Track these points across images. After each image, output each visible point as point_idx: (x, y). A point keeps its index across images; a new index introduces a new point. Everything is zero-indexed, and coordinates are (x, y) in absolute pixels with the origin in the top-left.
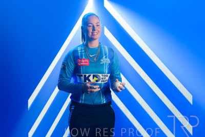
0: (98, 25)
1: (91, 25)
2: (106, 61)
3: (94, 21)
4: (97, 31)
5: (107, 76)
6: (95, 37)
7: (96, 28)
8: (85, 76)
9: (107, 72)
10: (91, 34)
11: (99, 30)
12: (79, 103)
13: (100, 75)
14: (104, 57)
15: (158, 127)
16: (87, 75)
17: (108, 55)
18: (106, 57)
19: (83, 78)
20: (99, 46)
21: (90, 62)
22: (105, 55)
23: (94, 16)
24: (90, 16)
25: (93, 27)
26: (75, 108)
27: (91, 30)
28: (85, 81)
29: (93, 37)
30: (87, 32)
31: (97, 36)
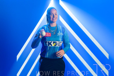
0: (56, 14)
1: (52, 14)
2: (60, 34)
3: (54, 12)
4: (55, 18)
5: (61, 42)
6: (54, 21)
7: (55, 16)
8: (49, 42)
9: (61, 40)
10: (52, 19)
11: (57, 17)
12: (45, 58)
13: (57, 42)
14: (59, 32)
15: (88, 70)
16: (50, 42)
17: (61, 30)
18: (60, 32)
19: (47, 43)
20: (57, 26)
21: (52, 35)
22: (60, 30)
23: (54, 9)
24: (51, 9)
25: (53, 15)
26: (43, 60)
27: (52, 17)
28: (49, 45)
29: (53, 21)
30: (50, 18)
31: (55, 20)
